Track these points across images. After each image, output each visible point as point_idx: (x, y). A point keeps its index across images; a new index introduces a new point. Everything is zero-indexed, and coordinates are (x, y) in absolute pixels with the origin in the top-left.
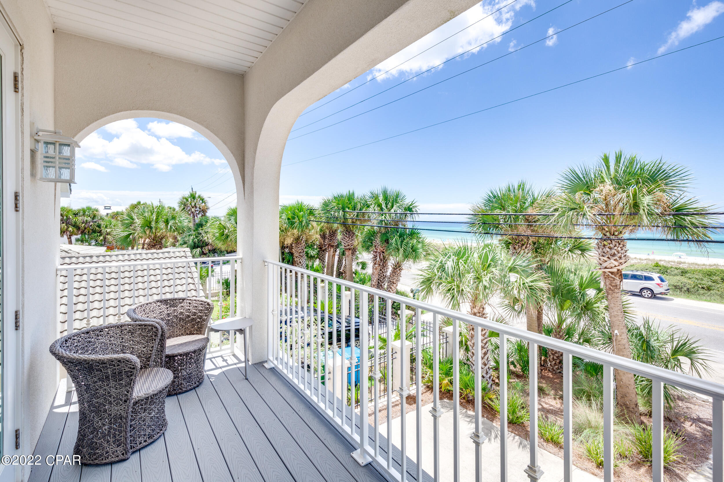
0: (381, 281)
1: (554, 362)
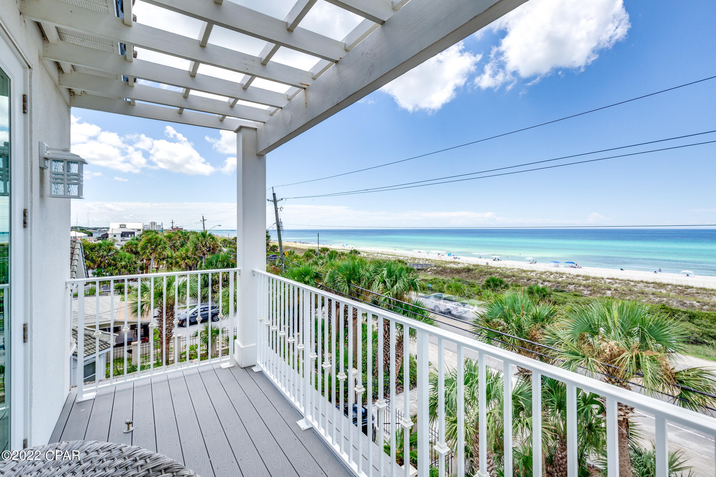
0: (386, 350)
1: (560, 473)
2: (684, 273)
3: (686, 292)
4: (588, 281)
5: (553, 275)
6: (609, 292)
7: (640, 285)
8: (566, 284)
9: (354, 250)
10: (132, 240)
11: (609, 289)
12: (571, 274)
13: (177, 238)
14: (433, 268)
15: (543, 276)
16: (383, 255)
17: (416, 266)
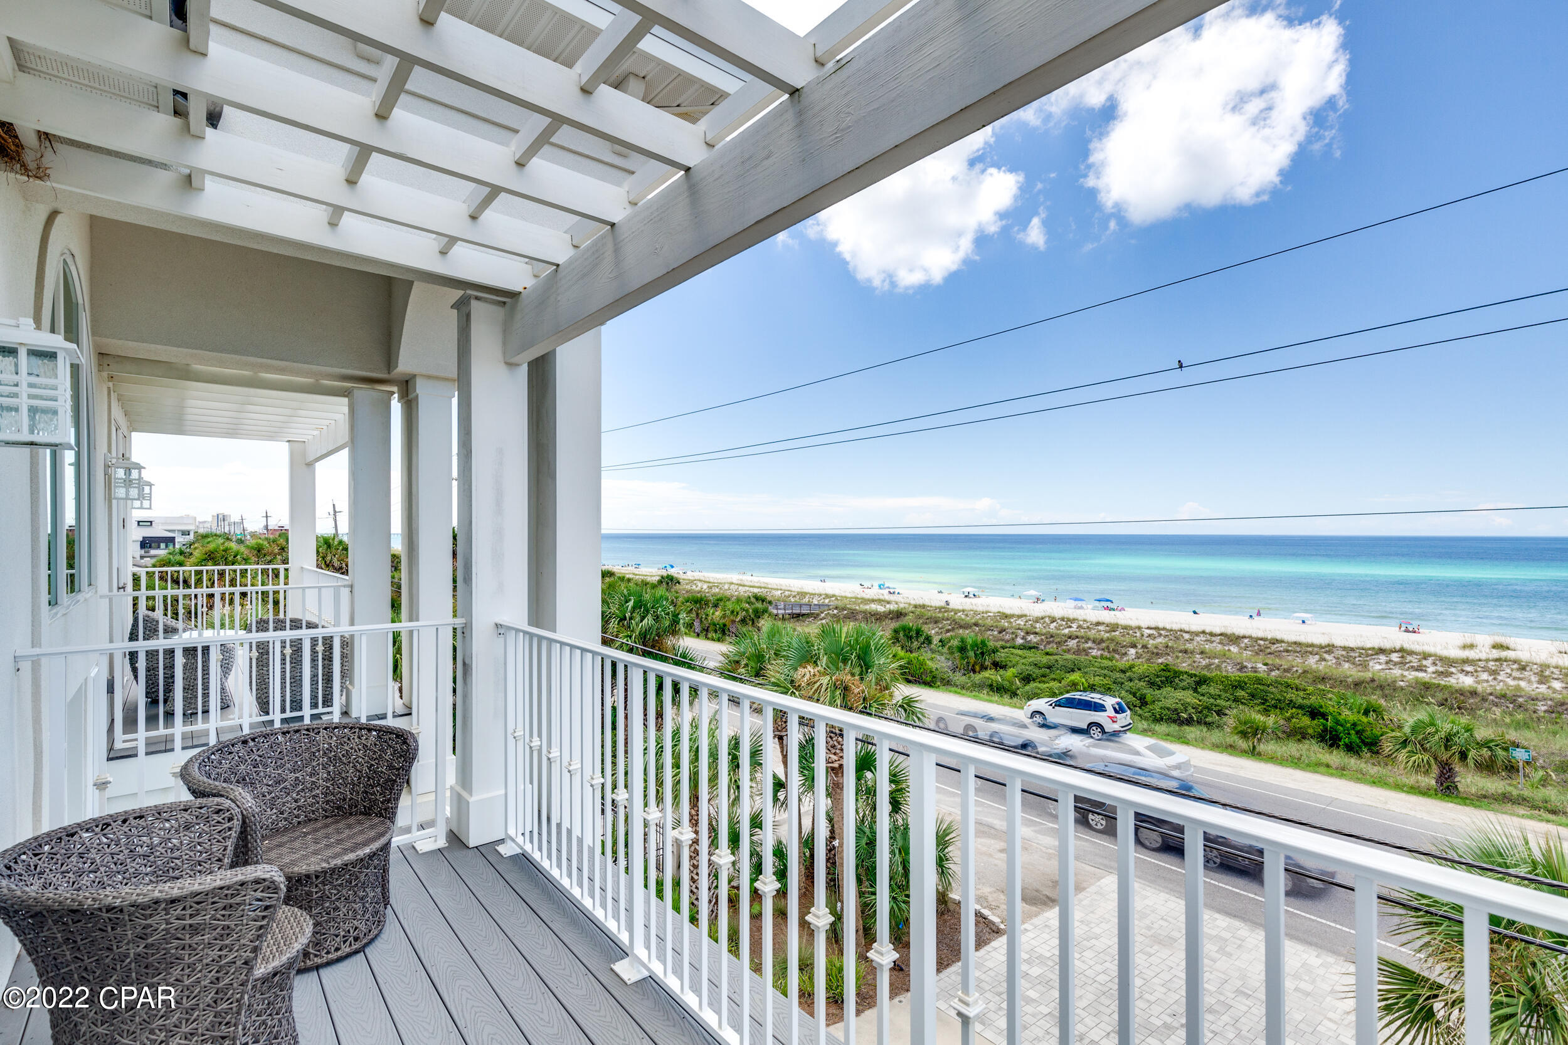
2: (1297, 618)
3: (1269, 650)
4: (1113, 633)
5: (1055, 624)
6: (1132, 651)
7: (1198, 639)
8: (1064, 638)
9: (668, 576)
10: (170, 554)
11: (1134, 646)
12: (1088, 620)
13: (276, 551)
14: (831, 612)
15: (1038, 625)
16: (740, 588)
17: (798, 608)
